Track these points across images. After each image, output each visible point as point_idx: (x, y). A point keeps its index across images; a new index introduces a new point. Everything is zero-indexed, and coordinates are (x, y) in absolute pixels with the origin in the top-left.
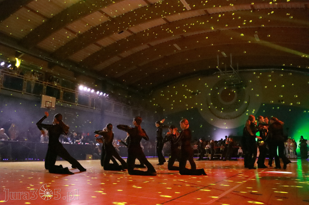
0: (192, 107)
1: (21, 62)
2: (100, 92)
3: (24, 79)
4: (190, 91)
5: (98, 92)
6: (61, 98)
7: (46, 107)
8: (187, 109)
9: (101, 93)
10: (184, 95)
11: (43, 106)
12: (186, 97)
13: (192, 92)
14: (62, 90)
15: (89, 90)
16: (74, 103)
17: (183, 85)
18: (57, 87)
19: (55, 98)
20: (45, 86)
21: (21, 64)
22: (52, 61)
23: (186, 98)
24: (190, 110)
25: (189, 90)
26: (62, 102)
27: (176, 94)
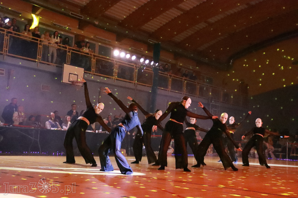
0: (292, 83)
1: (40, 19)
2: (145, 60)
3: (39, 42)
4: (289, 58)
5: (142, 60)
6: (93, 69)
7: (69, 81)
8: (284, 86)
9: (147, 62)
10: (279, 65)
11: (65, 80)
12: (282, 67)
13: (293, 59)
14: (94, 58)
15: (128, 56)
16: (113, 76)
17: (278, 50)
18: (88, 54)
19: (83, 69)
20: (69, 52)
21: (40, 23)
22: (82, 17)
23: (282, 69)
24: (289, 88)
25: (287, 56)
26: (94, 75)
27: (267, 63)
